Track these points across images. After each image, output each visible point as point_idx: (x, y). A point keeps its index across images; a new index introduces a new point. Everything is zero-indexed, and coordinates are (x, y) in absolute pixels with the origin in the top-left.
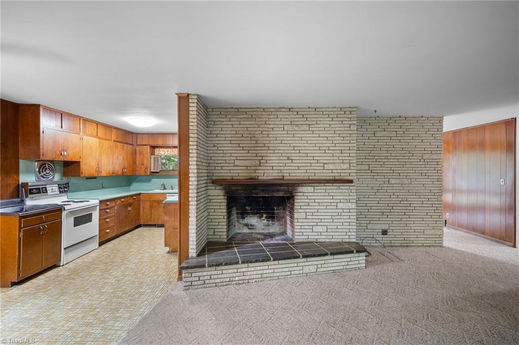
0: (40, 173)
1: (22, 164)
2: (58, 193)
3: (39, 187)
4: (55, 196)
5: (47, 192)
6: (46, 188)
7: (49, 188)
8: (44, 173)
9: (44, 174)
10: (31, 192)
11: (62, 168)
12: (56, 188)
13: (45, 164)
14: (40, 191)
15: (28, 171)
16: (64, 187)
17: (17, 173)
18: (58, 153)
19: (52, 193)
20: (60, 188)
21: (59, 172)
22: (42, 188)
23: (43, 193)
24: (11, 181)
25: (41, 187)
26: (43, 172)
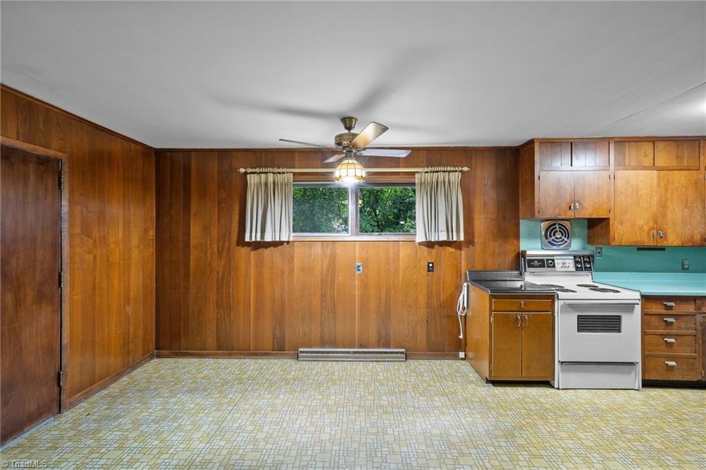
0: (546, 238)
1: (524, 225)
2: (574, 269)
3: (543, 258)
4: (568, 273)
5: (554, 266)
6: (553, 260)
7: (558, 263)
8: (553, 238)
9: (553, 240)
10: (531, 263)
11: (586, 231)
12: (570, 263)
13: (555, 224)
14: (545, 264)
15: (531, 236)
16: (585, 262)
17: (517, 237)
18: (564, 206)
19: (563, 269)
20: (576, 262)
21: (579, 237)
22: (547, 260)
23: (548, 267)
24: (509, 247)
25: (545, 258)
26: (551, 237)
